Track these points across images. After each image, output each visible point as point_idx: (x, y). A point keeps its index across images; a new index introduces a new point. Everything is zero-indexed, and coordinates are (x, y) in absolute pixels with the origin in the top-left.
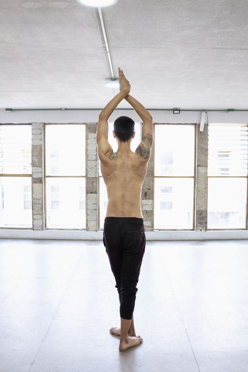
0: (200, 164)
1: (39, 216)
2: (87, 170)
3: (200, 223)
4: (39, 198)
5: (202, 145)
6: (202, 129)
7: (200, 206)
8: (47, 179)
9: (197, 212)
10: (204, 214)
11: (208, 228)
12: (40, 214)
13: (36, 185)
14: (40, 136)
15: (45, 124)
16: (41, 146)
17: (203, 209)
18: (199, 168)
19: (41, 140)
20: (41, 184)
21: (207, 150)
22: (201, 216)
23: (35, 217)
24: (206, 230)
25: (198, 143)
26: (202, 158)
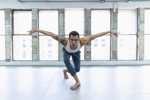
0: (113, 28)
1: (35, 54)
2: (59, 31)
3: (114, 57)
4: (35, 45)
5: (115, 19)
6: (115, 11)
7: (114, 49)
8: (40, 36)
9: (112, 51)
10: (116, 53)
11: (118, 60)
12: (36, 53)
13: (34, 39)
14: (36, 15)
15: (39, 10)
16: (37, 20)
17: (115, 50)
18: (113, 30)
19: (36, 17)
20: (36, 39)
21: (117, 21)
22: (114, 54)
23: (33, 55)
24: (117, 60)
25: (113, 18)
26: (115, 25)
